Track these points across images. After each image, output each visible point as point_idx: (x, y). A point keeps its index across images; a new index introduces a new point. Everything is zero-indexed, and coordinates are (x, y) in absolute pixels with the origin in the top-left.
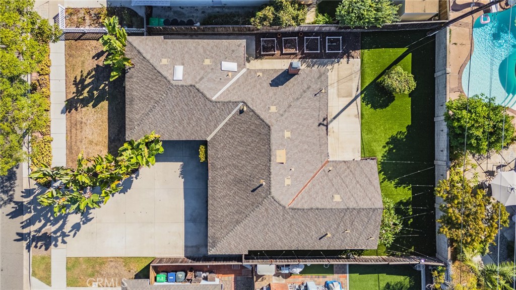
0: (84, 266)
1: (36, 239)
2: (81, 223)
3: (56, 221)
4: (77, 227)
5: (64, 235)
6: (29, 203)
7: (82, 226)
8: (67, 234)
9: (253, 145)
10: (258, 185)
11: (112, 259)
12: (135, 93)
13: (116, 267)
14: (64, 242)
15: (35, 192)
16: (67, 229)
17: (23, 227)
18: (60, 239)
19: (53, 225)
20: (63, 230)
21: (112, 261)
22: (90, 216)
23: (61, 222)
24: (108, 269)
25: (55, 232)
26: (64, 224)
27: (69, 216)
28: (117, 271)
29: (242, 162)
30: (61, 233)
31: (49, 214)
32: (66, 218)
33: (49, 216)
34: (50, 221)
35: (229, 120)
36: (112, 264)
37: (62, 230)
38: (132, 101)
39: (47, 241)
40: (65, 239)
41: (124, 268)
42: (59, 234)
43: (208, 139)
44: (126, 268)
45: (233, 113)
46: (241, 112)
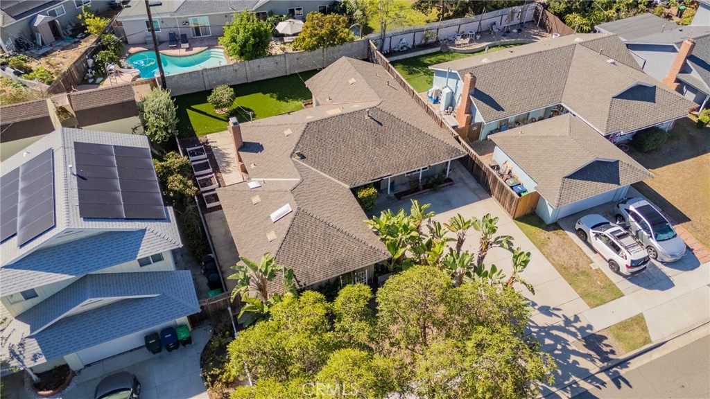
1: (604, 357)
2: (537, 307)
3: (558, 339)
4: (546, 310)
5: (568, 322)
6: (564, 389)
7: (540, 305)
8: (564, 319)
9: (333, 136)
10: (373, 121)
13: (556, 252)
14: (577, 319)
15: (542, 386)
16: (560, 322)
17: (603, 384)
18: (578, 325)
19: (566, 342)
20: (563, 325)
21: (553, 259)
24: (564, 258)
25: (574, 335)
26: (554, 327)
27: (540, 325)
28: (560, 250)
29: (357, 142)
30: (568, 326)
31: (556, 352)
32: (544, 328)
33: (560, 352)
34: (564, 349)
35: (317, 168)
36: (555, 257)
37: (564, 327)
39: (593, 341)
40: (572, 319)
41: (550, 244)
42: (573, 329)
43: (348, 187)
44: (548, 242)
45: (307, 166)
46: (303, 157)
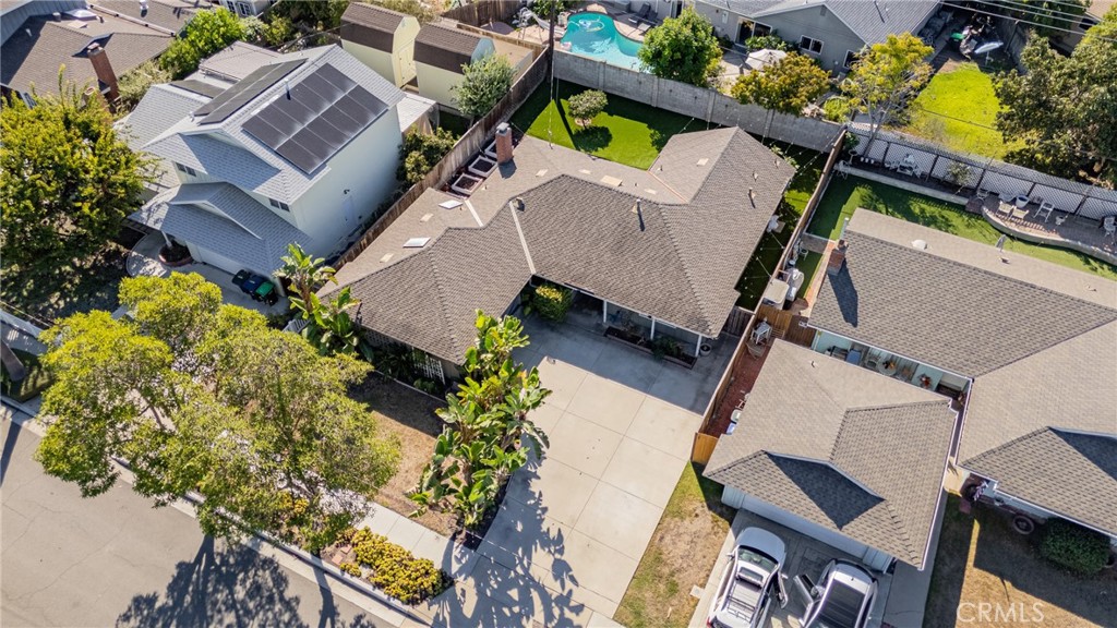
0: (648, 595)
2: (558, 556)
3: (526, 602)
4: (561, 569)
5: (564, 601)
7: (564, 558)
8: (565, 594)
9: (576, 207)
10: (637, 218)
11: (659, 535)
12: (401, 318)
13: (679, 535)
14: (579, 609)
15: (444, 618)
16: (554, 588)
18: (568, 614)
19: (530, 613)
20: (553, 598)
21: (662, 538)
22: (553, 534)
23: (535, 595)
24: (675, 550)
25: (549, 616)
26: (541, 589)
27: (531, 572)
28: (687, 538)
29: (593, 231)
30: (557, 605)
31: (506, 610)
32: (532, 579)
33: (508, 614)
34: (520, 616)
35: (523, 230)
36: (667, 539)
37: (552, 601)
38: (407, 328)
40: (572, 604)
41: (687, 522)
42: (556, 612)
43: (533, 271)
44: (688, 519)
45: (516, 219)
46: (521, 207)
